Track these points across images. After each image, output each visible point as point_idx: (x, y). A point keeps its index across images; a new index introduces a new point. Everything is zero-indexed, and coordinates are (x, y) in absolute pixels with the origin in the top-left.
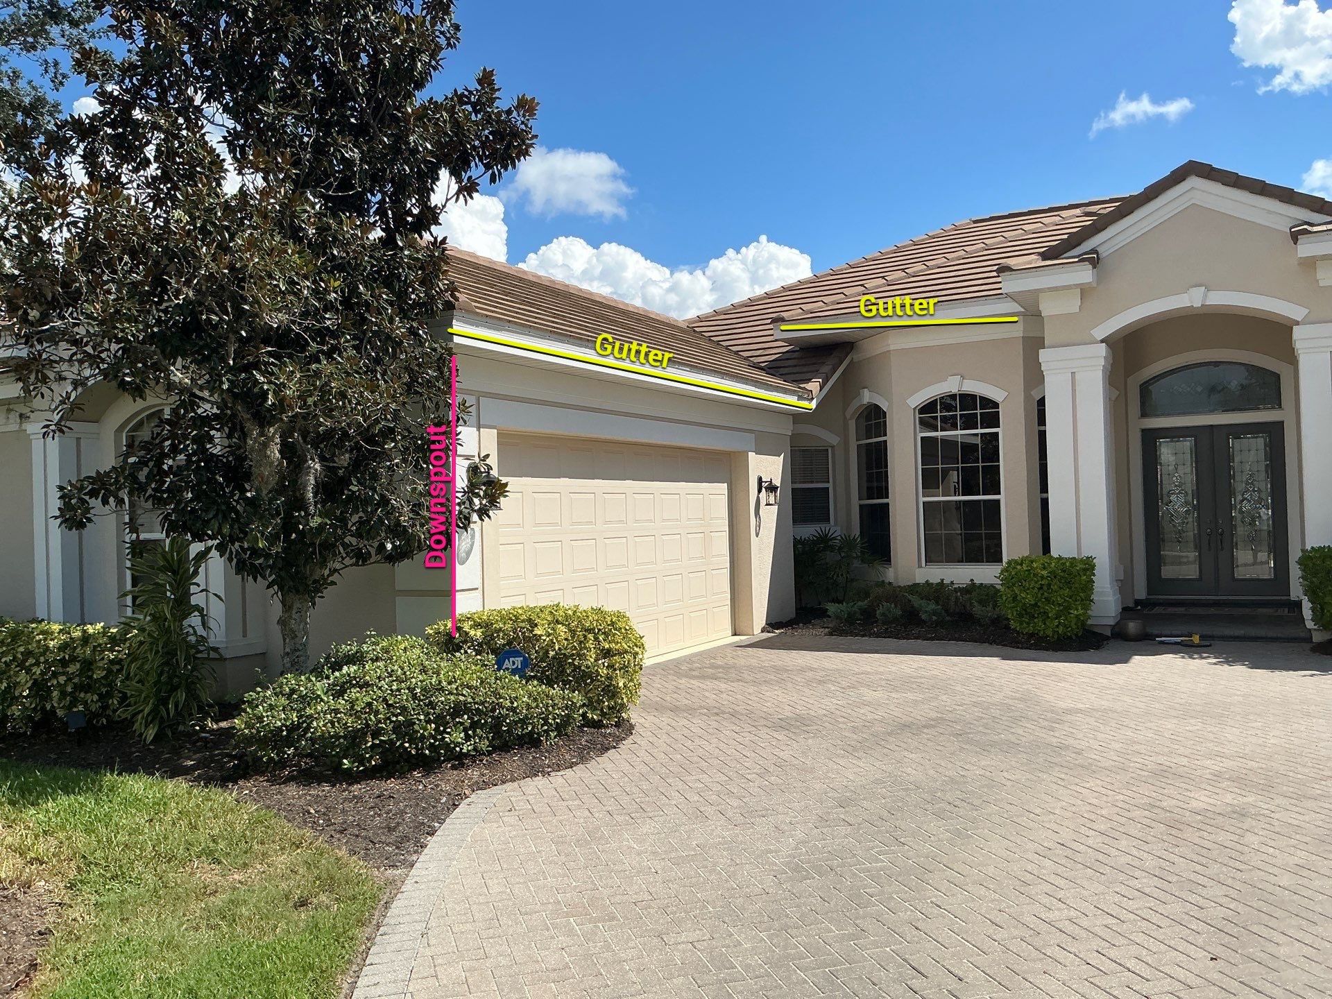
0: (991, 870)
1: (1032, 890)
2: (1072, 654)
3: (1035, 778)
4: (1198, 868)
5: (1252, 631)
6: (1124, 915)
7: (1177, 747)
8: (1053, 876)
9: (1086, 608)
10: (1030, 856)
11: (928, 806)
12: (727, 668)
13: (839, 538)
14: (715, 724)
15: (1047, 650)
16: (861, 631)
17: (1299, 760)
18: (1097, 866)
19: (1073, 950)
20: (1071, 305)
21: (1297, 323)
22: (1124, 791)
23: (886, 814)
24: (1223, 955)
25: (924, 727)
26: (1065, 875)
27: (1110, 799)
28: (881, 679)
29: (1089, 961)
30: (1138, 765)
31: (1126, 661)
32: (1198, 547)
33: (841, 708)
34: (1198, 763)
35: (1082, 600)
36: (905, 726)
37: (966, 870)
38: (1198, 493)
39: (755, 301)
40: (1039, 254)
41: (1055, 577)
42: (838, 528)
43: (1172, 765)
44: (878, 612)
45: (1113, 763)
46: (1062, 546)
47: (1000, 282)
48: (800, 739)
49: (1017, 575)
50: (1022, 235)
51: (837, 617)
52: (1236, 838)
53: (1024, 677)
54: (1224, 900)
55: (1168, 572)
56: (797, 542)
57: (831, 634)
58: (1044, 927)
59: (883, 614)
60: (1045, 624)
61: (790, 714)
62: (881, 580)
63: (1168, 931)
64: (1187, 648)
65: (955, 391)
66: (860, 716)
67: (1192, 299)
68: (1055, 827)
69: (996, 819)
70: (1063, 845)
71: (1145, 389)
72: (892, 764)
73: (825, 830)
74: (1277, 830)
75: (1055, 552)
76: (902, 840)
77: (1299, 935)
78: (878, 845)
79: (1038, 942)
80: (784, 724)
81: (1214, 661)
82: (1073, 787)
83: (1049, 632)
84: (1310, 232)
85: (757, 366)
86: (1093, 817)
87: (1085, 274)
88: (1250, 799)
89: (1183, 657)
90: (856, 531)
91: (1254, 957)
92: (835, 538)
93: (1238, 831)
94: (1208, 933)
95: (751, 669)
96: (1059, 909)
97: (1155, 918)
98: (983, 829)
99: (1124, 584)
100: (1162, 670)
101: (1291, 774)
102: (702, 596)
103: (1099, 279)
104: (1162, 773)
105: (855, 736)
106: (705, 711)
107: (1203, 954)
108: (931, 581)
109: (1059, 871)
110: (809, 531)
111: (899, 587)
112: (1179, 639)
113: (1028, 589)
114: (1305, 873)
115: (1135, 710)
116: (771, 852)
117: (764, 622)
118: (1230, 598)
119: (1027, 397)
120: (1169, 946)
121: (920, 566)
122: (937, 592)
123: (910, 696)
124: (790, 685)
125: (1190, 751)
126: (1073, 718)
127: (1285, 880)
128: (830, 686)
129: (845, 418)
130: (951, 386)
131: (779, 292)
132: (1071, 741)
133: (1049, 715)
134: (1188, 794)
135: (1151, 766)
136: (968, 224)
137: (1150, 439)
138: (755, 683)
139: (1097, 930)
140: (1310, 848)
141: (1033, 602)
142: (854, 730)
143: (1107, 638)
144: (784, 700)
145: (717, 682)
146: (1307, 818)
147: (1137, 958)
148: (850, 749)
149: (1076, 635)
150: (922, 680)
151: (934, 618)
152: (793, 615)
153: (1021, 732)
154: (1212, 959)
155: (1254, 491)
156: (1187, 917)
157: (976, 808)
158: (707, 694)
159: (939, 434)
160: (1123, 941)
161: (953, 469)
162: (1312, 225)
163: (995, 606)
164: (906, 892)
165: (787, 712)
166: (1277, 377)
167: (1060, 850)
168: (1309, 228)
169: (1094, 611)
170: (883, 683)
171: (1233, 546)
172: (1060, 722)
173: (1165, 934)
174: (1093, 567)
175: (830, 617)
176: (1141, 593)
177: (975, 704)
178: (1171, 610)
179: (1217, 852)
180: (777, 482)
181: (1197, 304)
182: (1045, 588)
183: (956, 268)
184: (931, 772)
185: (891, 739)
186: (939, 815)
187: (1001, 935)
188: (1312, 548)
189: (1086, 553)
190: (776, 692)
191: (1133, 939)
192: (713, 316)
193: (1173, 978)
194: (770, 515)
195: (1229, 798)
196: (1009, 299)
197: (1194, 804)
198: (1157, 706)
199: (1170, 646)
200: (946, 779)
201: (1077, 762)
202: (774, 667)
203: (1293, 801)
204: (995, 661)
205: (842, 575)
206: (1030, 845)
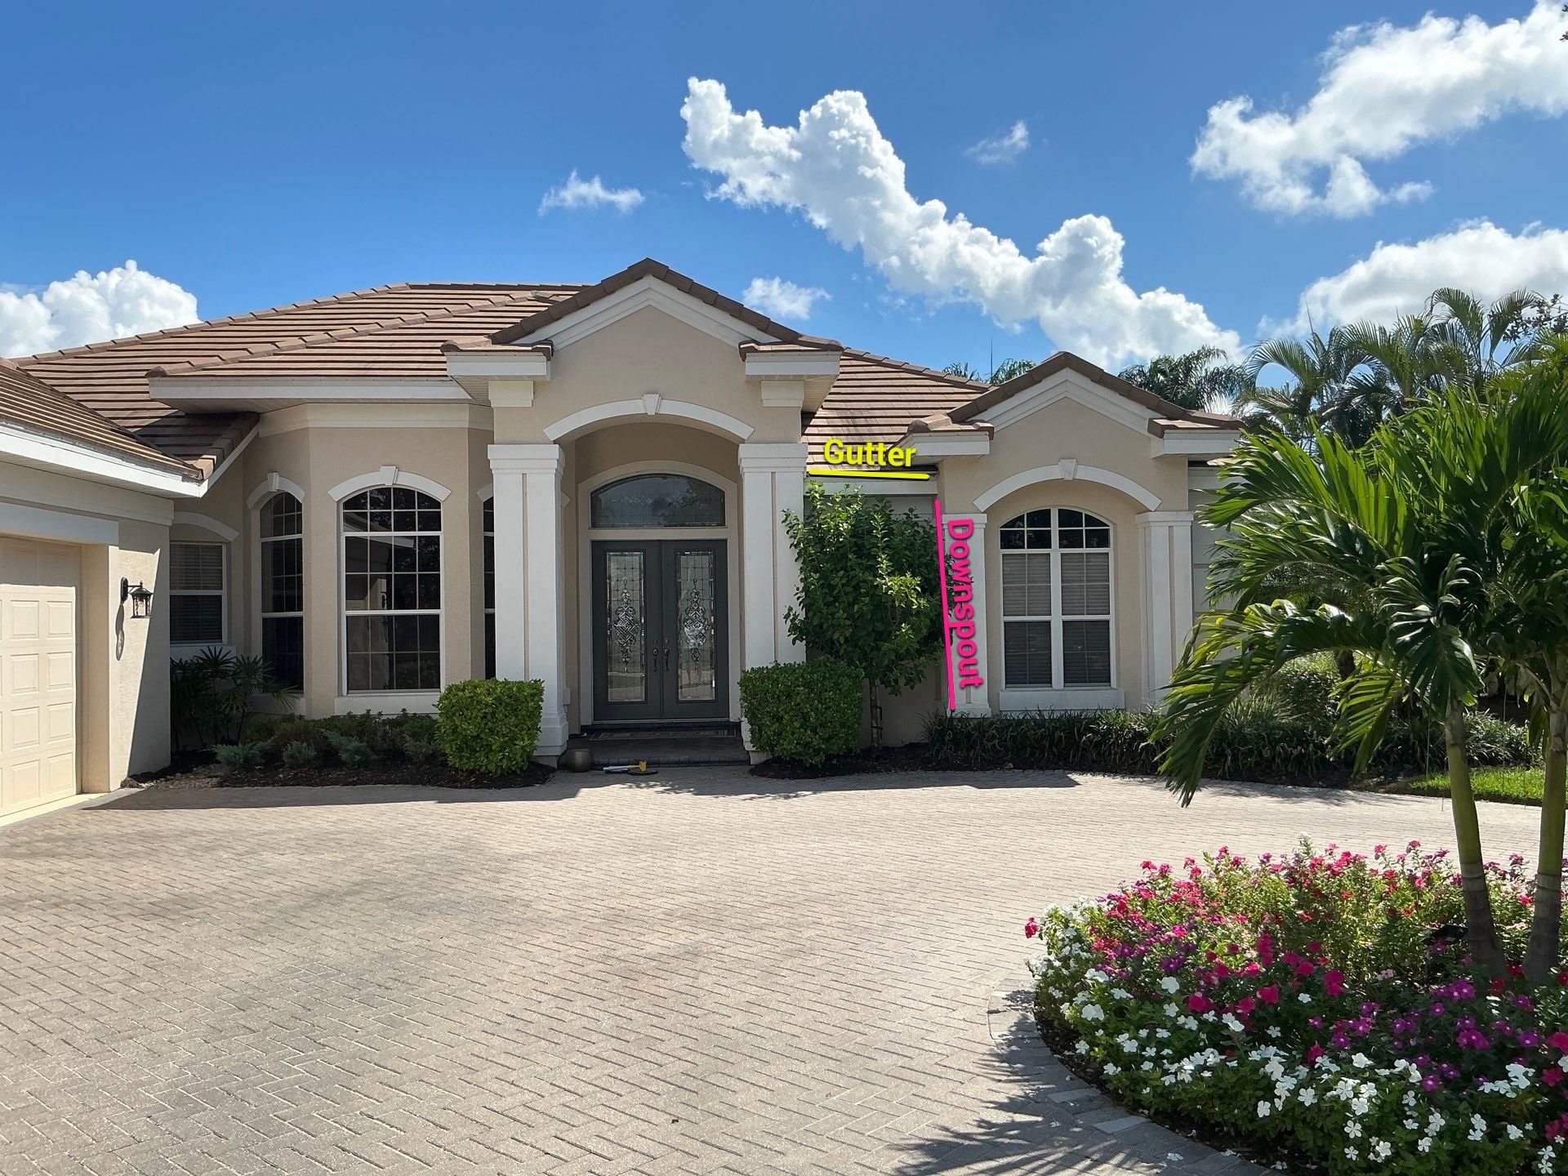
0: (432, 1061)
1: (480, 1078)
2: (516, 791)
3: (480, 942)
4: (655, 1021)
5: (695, 755)
6: (583, 1088)
7: (628, 887)
8: (503, 1055)
9: (533, 737)
10: (476, 1035)
11: (354, 993)
12: (70, 840)
13: (234, 660)
14: (53, 920)
15: (489, 788)
16: (261, 779)
17: (744, 889)
18: (551, 1036)
19: (529, 1141)
20: (522, 398)
21: (743, 441)
22: (576, 944)
23: (300, 1011)
24: (683, 1115)
25: (348, 894)
26: (517, 1052)
27: (562, 955)
28: (289, 838)
29: (547, 1150)
30: (590, 912)
31: (573, 795)
32: (645, 667)
33: (237, 881)
34: (650, 902)
35: (529, 729)
36: (321, 897)
37: (402, 1065)
38: (645, 610)
39: (122, 344)
40: (489, 336)
41: (500, 704)
42: (233, 649)
43: (624, 907)
44: (285, 754)
45: (564, 913)
46: (508, 669)
47: (445, 362)
48: (182, 926)
49: (456, 703)
50: (467, 311)
51: (229, 763)
52: (690, 981)
53: (464, 821)
54: (682, 1053)
55: (615, 694)
56: (175, 667)
57: (221, 785)
58: (495, 1119)
59: (292, 756)
60: (487, 757)
61: (165, 896)
62: (289, 712)
63: (628, 1098)
64: (634, 777)
65: (389, 484)
66: (262, 889)
67: (645, 406)
68: (504, 997)
69: (437, 997)
70: (513, 1016)
71: (595, 496)
72: (306, 945)
73: (218, 1044)
74: (728, 966)
75: (500, 676)
76: (321, 1041)
77: (754, 1078)
78: (290, 1052)
79: (490, 1139)
80: (158, 909)
81: (662, 789)
82: (522, 946)
83: (492, 767)
84: (756, 351)
85: (123, 432)
86: (544, 979)
87: (538, 366)
88: (703, 936)
89: (631, 787)
90: (257, 651)
91: (713, 1111)
92: (228, 661)
93: (693, 973)
94: (668, 1092)
95: (106, 839)
96: (512, 1094)
97: (615, 1086)
98: (421, 1011)
99: (571, 708)
100: (610, 803)
101: (738, 905)
102: (33, 742)
103: (554, 372)
104: (616, 918)
105: (257, 916)
106: (38, 901)
107: (663, 1118)
108: (354, 713)
109: (510, 1049)
110: (191, 652)
111: (313, 721)
112: (625, 768)
113: (470, 719)
114: (756, 1009)
115: (585, 850)
116: (142, 1084)
117: (126, 773)
118: (674, 721)
119: (473, 498)
120: (630, 1115)
121: (340, 695)
122: (361, 725)
123: (328, 857)
124: (164, 856)
125: (642, 890)
126: (519, 865)
127: (739, 1020)
128: (221, 853)
129: (245, 507)
130: (385, 477)
131: (156, 338)
132: (518, 893)
133: (494, 864)
134: (642, 938)
135: (604, 912)
136: (404, 288)
137: (600, 551)
138: (112, 857)
139: (555, 1111)
140: (759, 982)
141: (475, 734)
142: (256, 908)
143: (553, 770)
144: (157, 877)
145: (55, 861)
146: (754, 950)
147: (598, 1136)
148: (250, 933)
149: (521, 769)
150: (343, 836)
151: (357, 758)
152: (167, 763)
153: (461, 887)
154: (673, 1121)
155: (698, 610)
156: (646, 1079)
157: (411, 987)
158: (40, 878)
159: (368, 534)
160: (582, 1119)
161: (381, 577)
162: (758, 344)
163: (431, 739)
164: (329, 1107)
165: (162, 893)
166: (722, 494)
167: (510, 1024)
168: (756, 347)
169: (542, 740)
170: (293, 844)
171: (678, 666)
172: (506, 871)
173: (625, 1102)
174: (541, 691)
175: (219, 762)
176: (587, 719)
177: (409, 860)
178: (617, 736)
179: (673, 999)
180: (150, 587)
181: (651, 413)
182: (489, 717)
183: (391, 338)
184: (356, 950)
185: (304, 914)
186: (367, 1002)
187: (446, 1138)
188: (752, 669)
189: (532, 677)
190: (145, 868)
191: (592, 1114)
192: (58, 358)
193: (636, 1151)
194: (138, 632)
195: (682, 938)
196: (455, 383)
197: (648, 949)
198: (608, 842)
199: (617, 775)
200: (375, 956)
201: (525, 916)
202: (140, 833)
203: (741, 934)
204: (430, 805)
205: (237, 708)
206: (478, 1023)
